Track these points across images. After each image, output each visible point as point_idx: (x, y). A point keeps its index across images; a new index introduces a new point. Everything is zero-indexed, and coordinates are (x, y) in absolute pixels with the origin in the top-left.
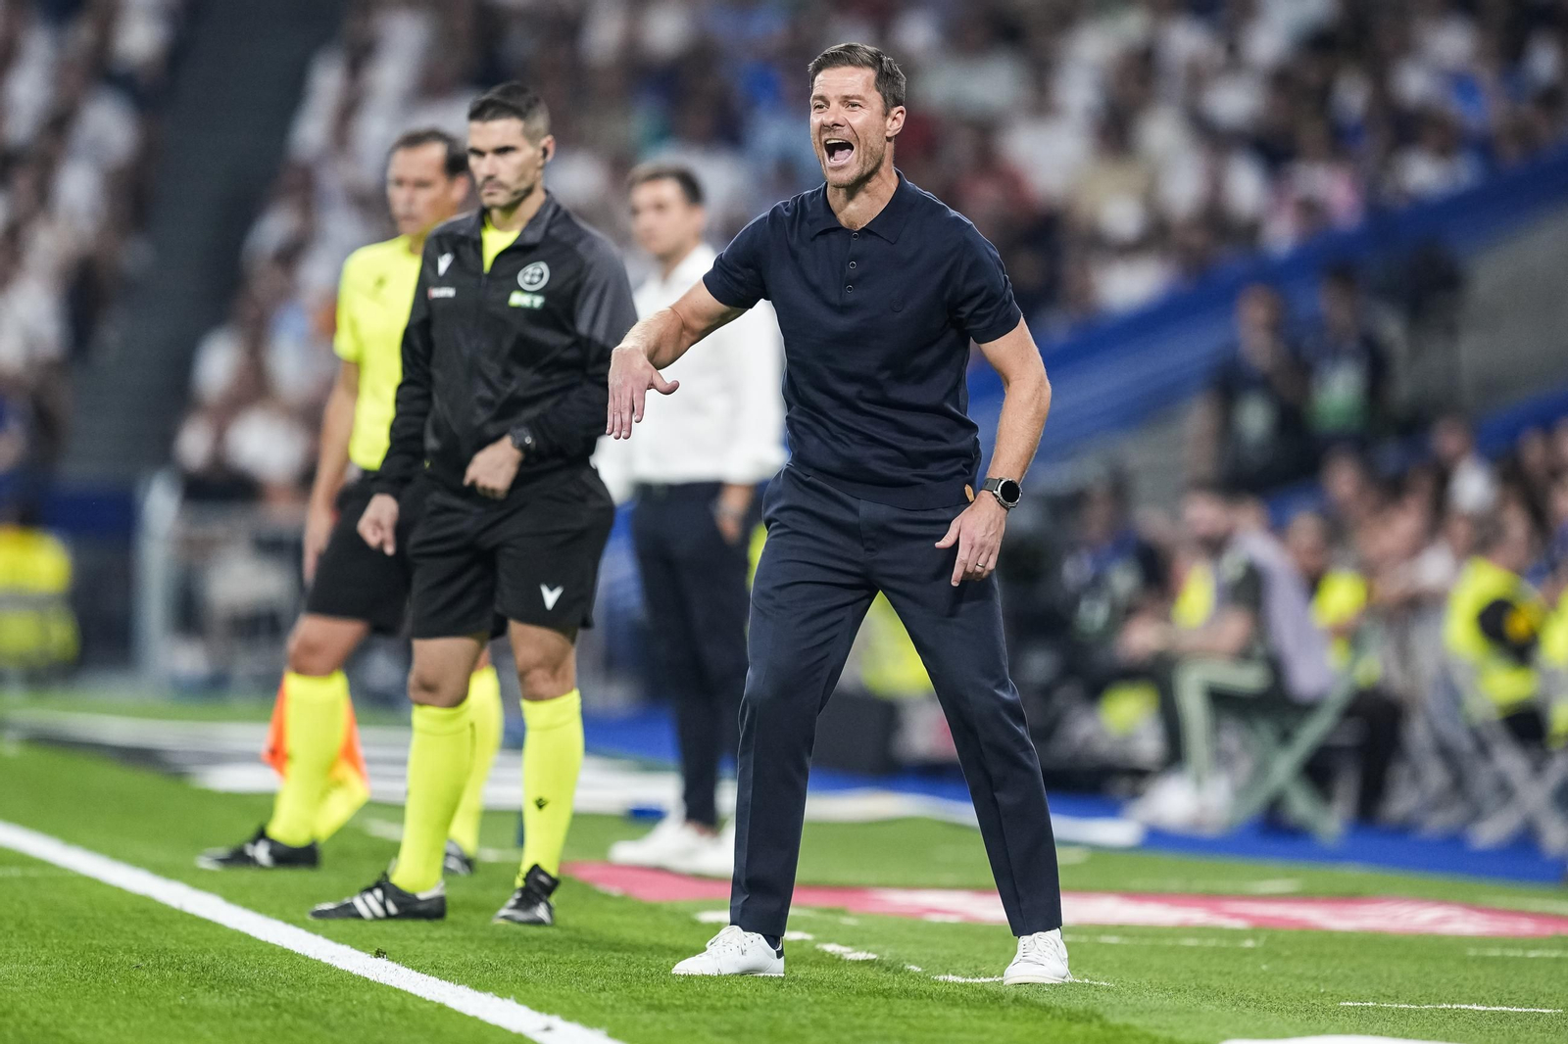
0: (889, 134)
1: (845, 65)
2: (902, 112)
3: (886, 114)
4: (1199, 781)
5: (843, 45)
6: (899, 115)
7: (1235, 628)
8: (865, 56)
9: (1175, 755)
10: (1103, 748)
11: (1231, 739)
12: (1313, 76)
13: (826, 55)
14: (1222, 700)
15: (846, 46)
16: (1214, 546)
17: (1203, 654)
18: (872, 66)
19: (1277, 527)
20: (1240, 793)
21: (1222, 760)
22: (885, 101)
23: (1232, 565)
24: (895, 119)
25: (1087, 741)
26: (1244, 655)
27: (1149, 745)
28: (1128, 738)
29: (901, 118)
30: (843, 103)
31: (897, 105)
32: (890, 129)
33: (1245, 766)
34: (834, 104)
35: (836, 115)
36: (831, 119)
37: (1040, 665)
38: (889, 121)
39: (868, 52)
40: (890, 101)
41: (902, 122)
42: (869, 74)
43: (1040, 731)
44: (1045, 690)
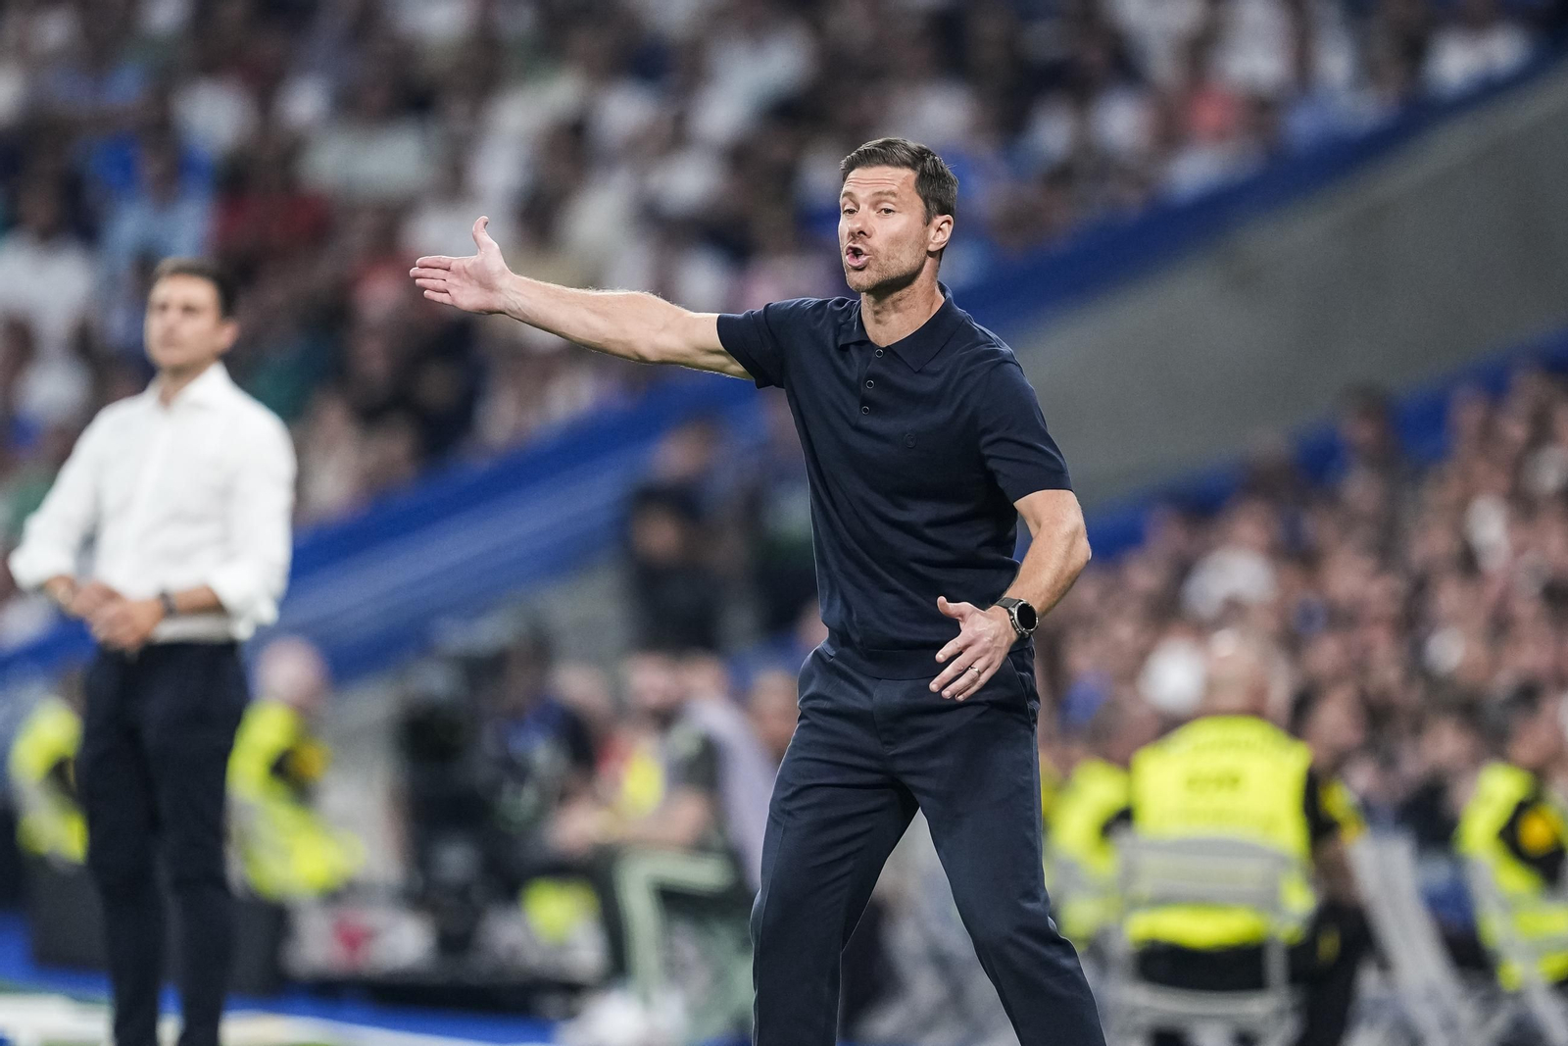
0: (932, 248)
1: (878, 164)
2: (949, 222)
3: (928, 222)
4: (646, 999)
5: (881, 141)
6: (945, 225)
7: (689, 813)
8: (904, 154)
9: (618, 966)
10: (533, 959)
11: (688, 945)
12: (779, 151)
13: (858, 153)
14: (674, 900)
15: (883, 143)
16: (665, 718)
17: (648, 845)
18: (912, 166)
19: (740, 695)
21: (674, 971)
22: (927, 206)
23: (683, 741)
24: (939, 229)
25: (514, 951)
26: (700, 847)
27: (586, 953)
28: (563, 947)
29: (948, 229)
30: (875, 209)
31: (943, 213)
32: (932, 243)
33: (700, 978)
34: (864, 207)
35: (865, 222)
36: (858, 225)
37: (456, 860)
38: (933, 232)
39: (908, 150)
40: (934, 207)
41: (948, 235)
42: (907, 175)
43: (454, 941)
44: (462, 892)
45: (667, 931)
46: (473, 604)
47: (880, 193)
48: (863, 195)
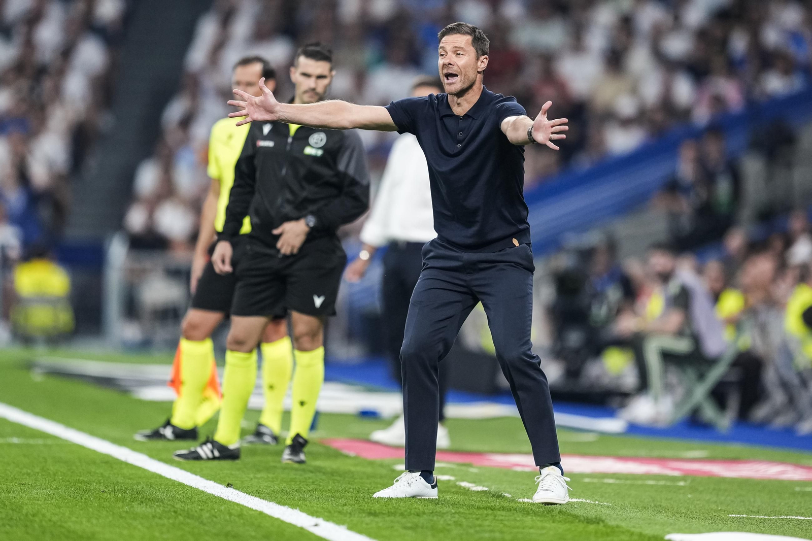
0: (479, 70)
1: (456, 33)
2: (486, 58)
3: (478, 59)
4: (656, 399)
5: (456, 23)
6: (485, 60)
7: (675, 319)
9: (643, 385)
10: (606, 381)
11: (674, 377)
13: (446, 29)
14: (668, 357)
16: (665, 277)
18: (470, 34)
20: (678, 405)
21: (668, 388)
22: (477, 52)
23: (673, 287)
24: (482, 62)
25: (598, 377)
26: (679, 334)
27: (630, 380)
28: (619, 377)
29: (486, 62)
30: (454, 54)
31: (484, 55)
32: (479, 68)
33: (680, 391)
34: (450, 53)
35: (450, 59)
36: (448, 61)
37: (574, 338)
38: (479, 63)
39: (468, 27)
40: (480, 52)
41: (486, 64)
42: (469, 38)
43: (573, 373)
44: (577, 351)
45: (665, 371)
46: (582, 227)
47: (456, 47)
48: (449, 48)
